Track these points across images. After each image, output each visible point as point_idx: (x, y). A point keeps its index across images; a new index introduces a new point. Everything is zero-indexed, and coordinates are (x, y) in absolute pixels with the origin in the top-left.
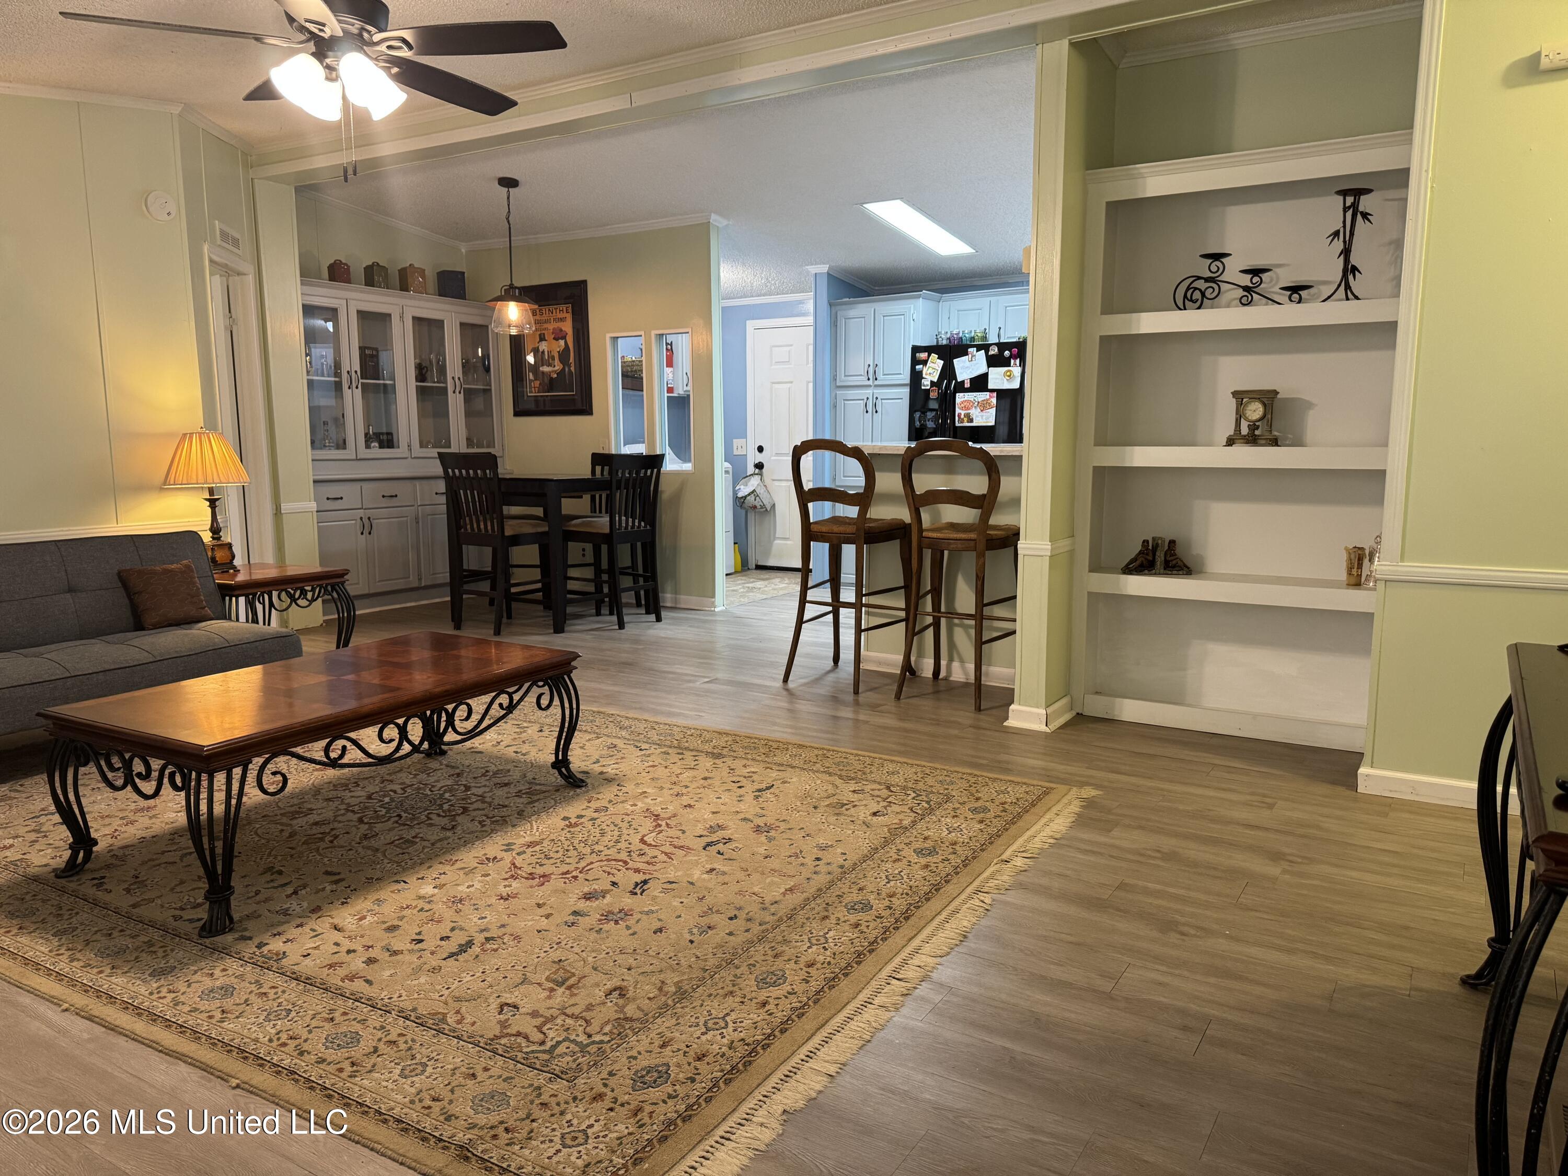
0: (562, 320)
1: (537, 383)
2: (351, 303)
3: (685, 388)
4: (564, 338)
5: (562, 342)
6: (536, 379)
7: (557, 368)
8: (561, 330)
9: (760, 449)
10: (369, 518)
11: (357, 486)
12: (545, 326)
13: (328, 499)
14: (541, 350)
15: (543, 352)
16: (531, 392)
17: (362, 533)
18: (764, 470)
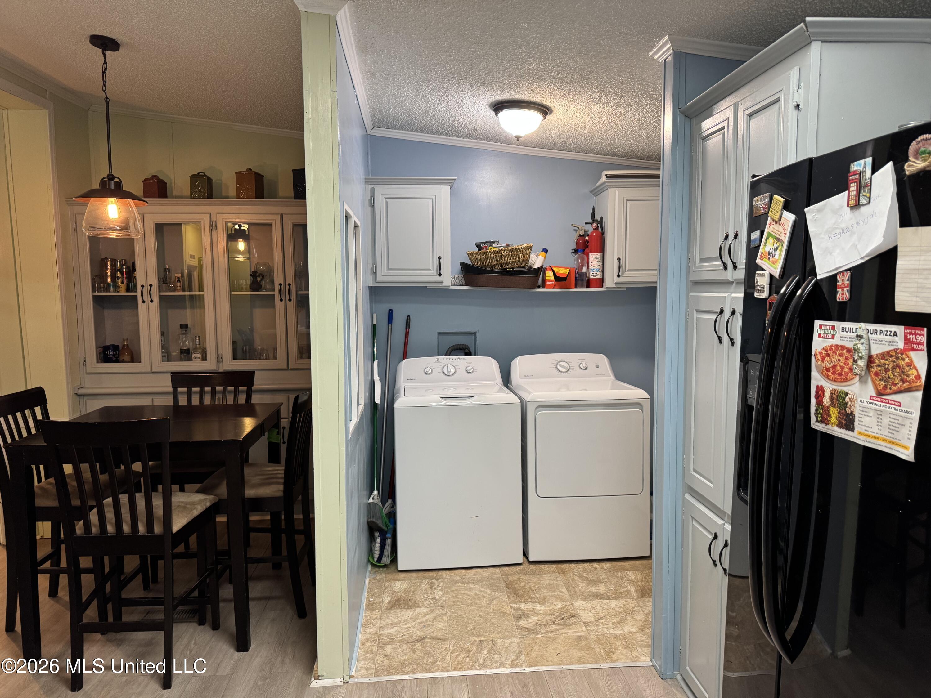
3: (616, 279)
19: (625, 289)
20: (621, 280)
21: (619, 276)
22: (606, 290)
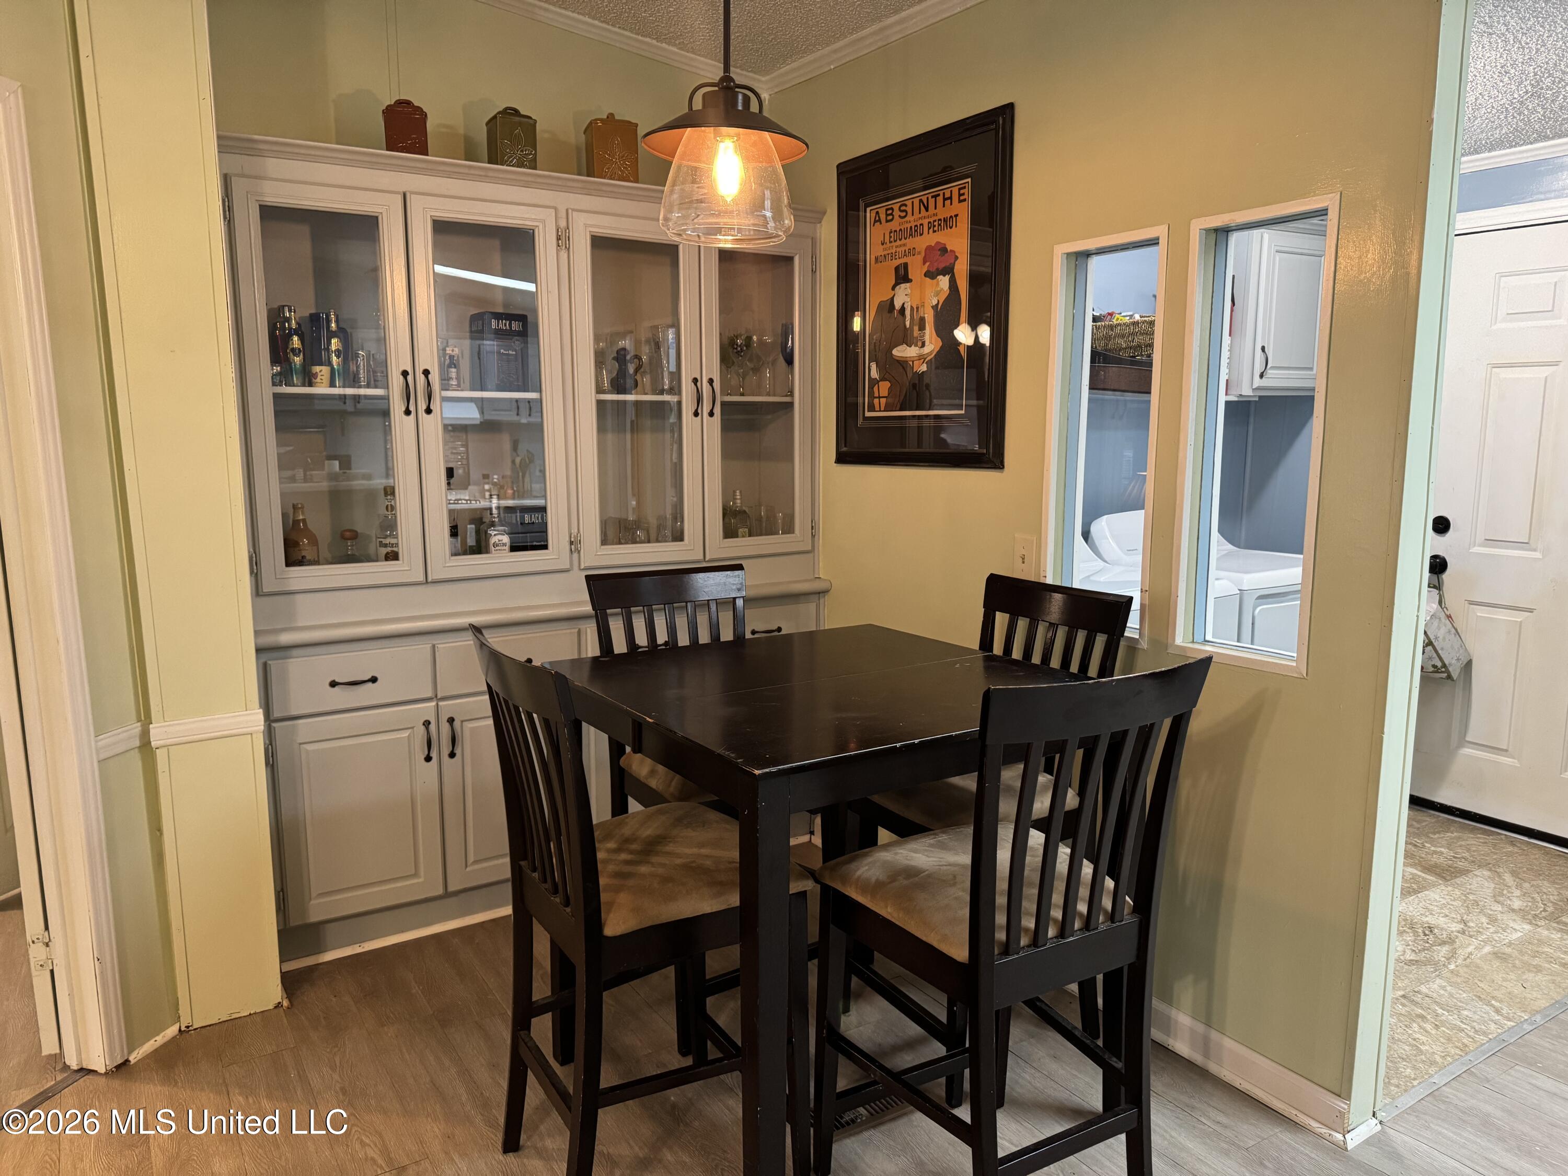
0: (948, 222)
1: (884, 388)
2: (415, 203)
3: (1258, 382)
4: (949, 271)
5: (944, 282)
6: (883, 379)
7: (927, 349)
8: (944, 250)
9: (1441, 525)
10: (451, 721)
11: (422, 647)
12: (911, 242)
13: (333, 684)
14: (898, 305)
15: (903, 309)
16: (872, 408)
17: (428, 759)
18: (1445, 576)
19: (1257, 399)
20: (1265, 382)
21: (1262, 376)
22: (1236, 399)
